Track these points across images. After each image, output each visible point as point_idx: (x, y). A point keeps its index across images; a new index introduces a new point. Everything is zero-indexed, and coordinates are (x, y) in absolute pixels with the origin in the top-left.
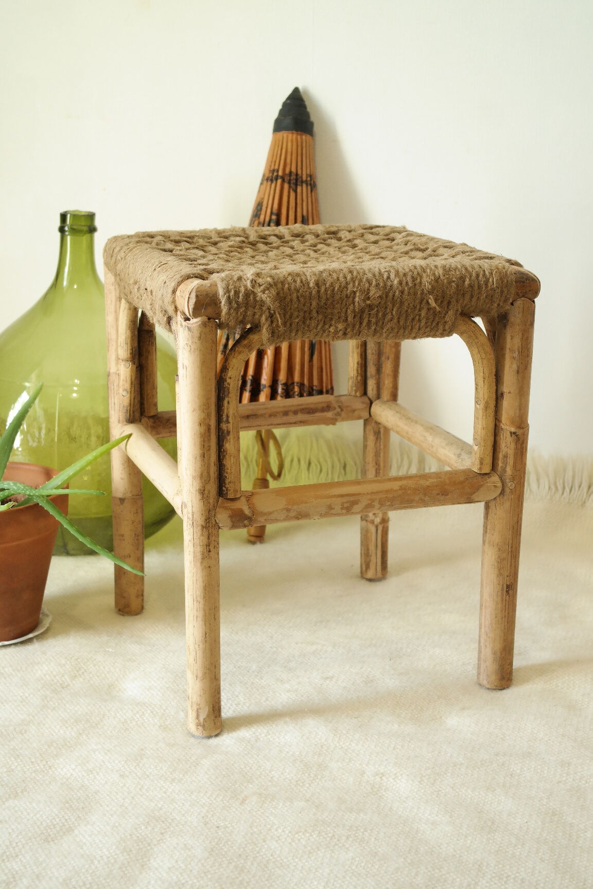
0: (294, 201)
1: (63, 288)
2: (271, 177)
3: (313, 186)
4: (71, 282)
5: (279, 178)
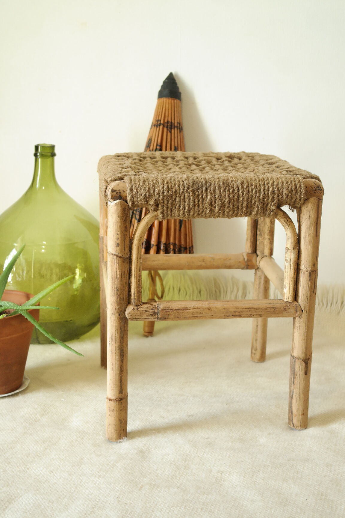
0: (170, 138)
1: (36, 188)
2: (157, 124)
3: (180, 128)
4: (41, 185)
5: (161, 124)
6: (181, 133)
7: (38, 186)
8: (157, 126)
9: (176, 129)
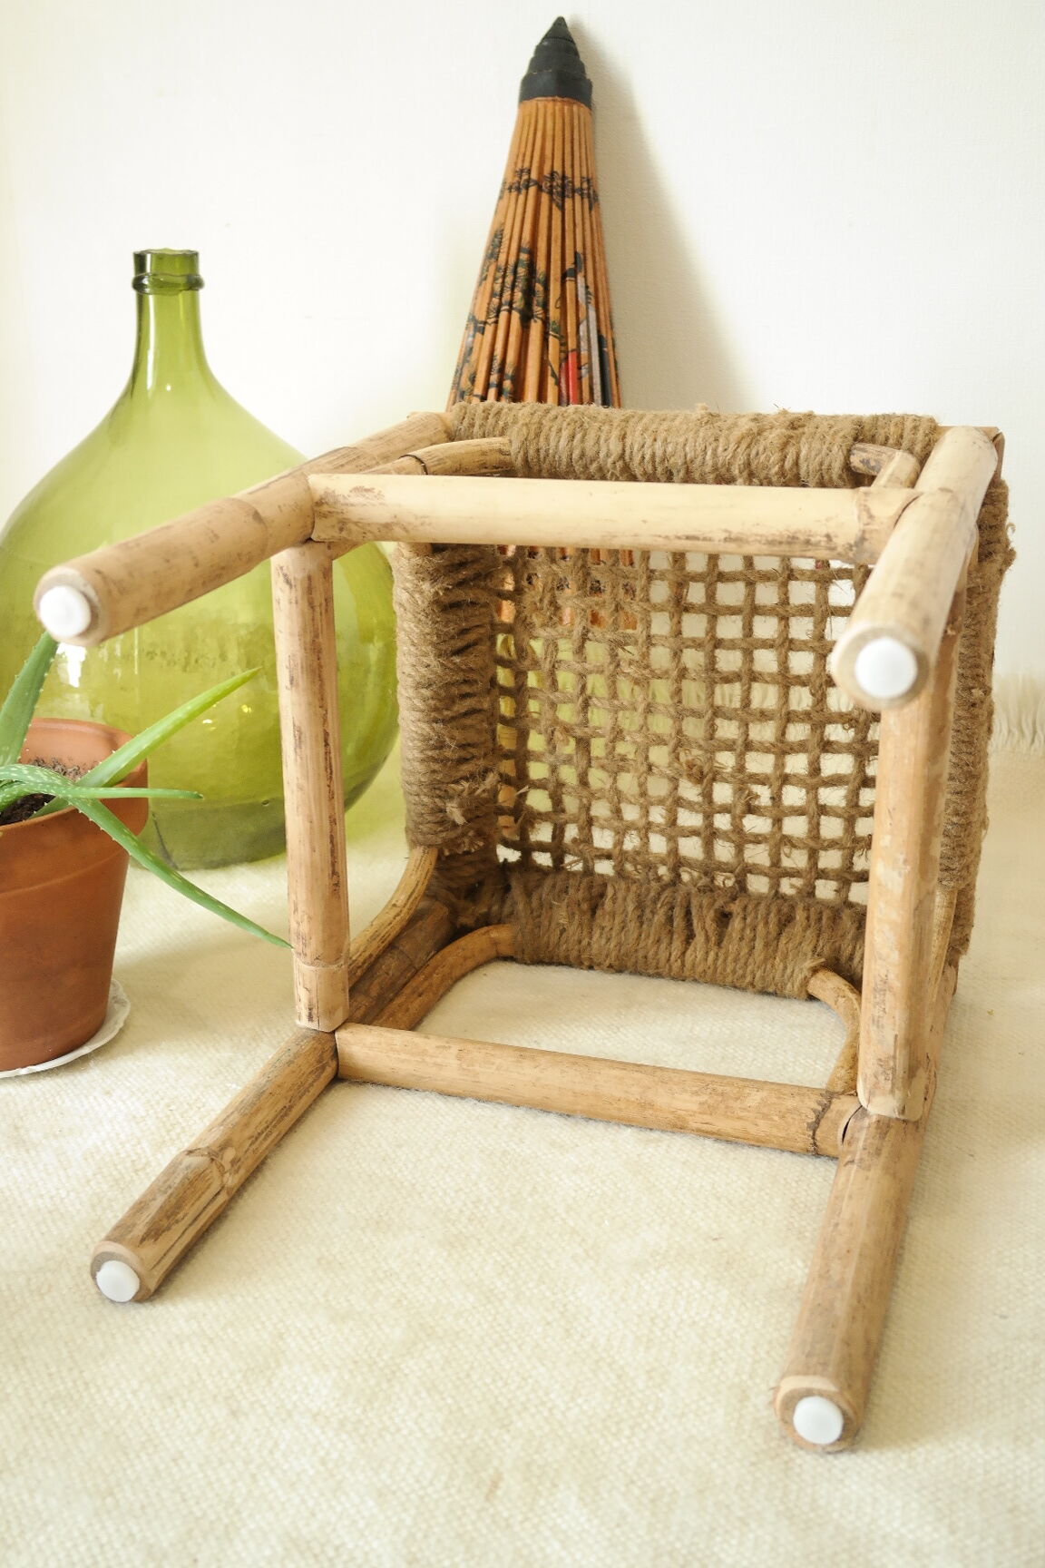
0: (559, 223)
1: (147, 391)
2: (519, 183)
3: (592, 199)
4: (160, 383)
5: (531, 184)
6: (593, 212)
7: (150, 382)
8: (518, 190)
9: (577, 197)
